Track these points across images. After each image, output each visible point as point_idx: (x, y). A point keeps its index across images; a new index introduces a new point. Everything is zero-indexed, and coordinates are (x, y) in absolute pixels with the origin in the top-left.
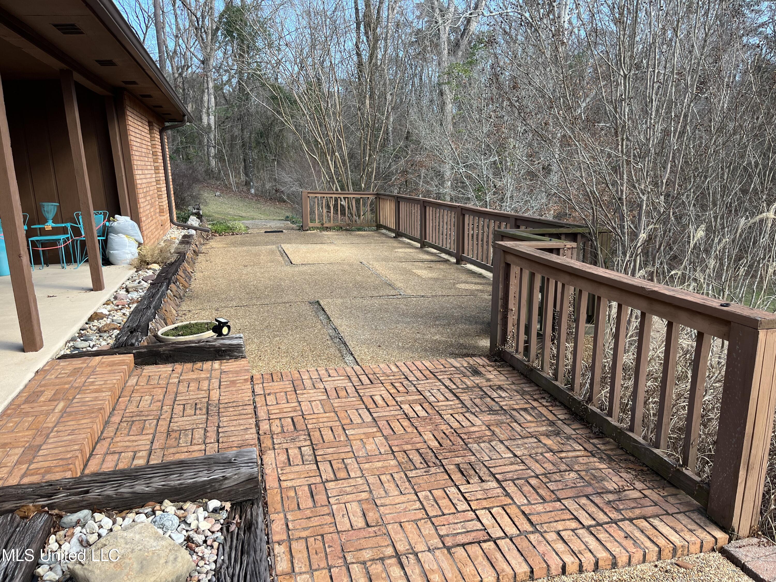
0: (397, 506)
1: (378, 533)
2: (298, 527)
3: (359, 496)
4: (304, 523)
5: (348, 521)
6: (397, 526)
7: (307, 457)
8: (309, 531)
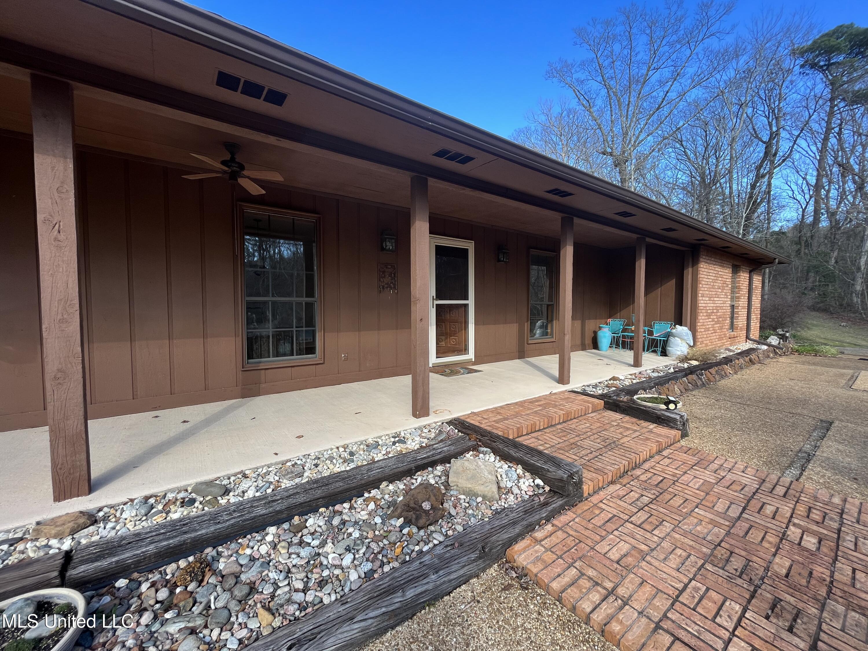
0: (659, 572)
1: (618, 571)
2: (574, 527)
3: (639, 545)
4: (580, 529)
5: (608, 549)
6: (638, 581)
7: (639, 502)
8: (577, 534)
